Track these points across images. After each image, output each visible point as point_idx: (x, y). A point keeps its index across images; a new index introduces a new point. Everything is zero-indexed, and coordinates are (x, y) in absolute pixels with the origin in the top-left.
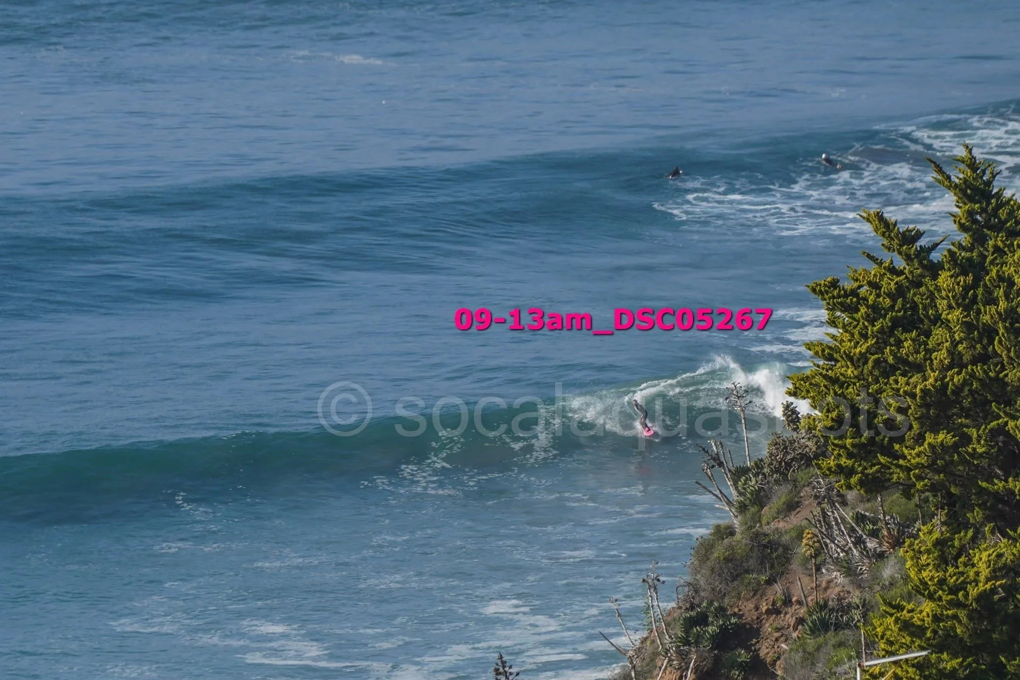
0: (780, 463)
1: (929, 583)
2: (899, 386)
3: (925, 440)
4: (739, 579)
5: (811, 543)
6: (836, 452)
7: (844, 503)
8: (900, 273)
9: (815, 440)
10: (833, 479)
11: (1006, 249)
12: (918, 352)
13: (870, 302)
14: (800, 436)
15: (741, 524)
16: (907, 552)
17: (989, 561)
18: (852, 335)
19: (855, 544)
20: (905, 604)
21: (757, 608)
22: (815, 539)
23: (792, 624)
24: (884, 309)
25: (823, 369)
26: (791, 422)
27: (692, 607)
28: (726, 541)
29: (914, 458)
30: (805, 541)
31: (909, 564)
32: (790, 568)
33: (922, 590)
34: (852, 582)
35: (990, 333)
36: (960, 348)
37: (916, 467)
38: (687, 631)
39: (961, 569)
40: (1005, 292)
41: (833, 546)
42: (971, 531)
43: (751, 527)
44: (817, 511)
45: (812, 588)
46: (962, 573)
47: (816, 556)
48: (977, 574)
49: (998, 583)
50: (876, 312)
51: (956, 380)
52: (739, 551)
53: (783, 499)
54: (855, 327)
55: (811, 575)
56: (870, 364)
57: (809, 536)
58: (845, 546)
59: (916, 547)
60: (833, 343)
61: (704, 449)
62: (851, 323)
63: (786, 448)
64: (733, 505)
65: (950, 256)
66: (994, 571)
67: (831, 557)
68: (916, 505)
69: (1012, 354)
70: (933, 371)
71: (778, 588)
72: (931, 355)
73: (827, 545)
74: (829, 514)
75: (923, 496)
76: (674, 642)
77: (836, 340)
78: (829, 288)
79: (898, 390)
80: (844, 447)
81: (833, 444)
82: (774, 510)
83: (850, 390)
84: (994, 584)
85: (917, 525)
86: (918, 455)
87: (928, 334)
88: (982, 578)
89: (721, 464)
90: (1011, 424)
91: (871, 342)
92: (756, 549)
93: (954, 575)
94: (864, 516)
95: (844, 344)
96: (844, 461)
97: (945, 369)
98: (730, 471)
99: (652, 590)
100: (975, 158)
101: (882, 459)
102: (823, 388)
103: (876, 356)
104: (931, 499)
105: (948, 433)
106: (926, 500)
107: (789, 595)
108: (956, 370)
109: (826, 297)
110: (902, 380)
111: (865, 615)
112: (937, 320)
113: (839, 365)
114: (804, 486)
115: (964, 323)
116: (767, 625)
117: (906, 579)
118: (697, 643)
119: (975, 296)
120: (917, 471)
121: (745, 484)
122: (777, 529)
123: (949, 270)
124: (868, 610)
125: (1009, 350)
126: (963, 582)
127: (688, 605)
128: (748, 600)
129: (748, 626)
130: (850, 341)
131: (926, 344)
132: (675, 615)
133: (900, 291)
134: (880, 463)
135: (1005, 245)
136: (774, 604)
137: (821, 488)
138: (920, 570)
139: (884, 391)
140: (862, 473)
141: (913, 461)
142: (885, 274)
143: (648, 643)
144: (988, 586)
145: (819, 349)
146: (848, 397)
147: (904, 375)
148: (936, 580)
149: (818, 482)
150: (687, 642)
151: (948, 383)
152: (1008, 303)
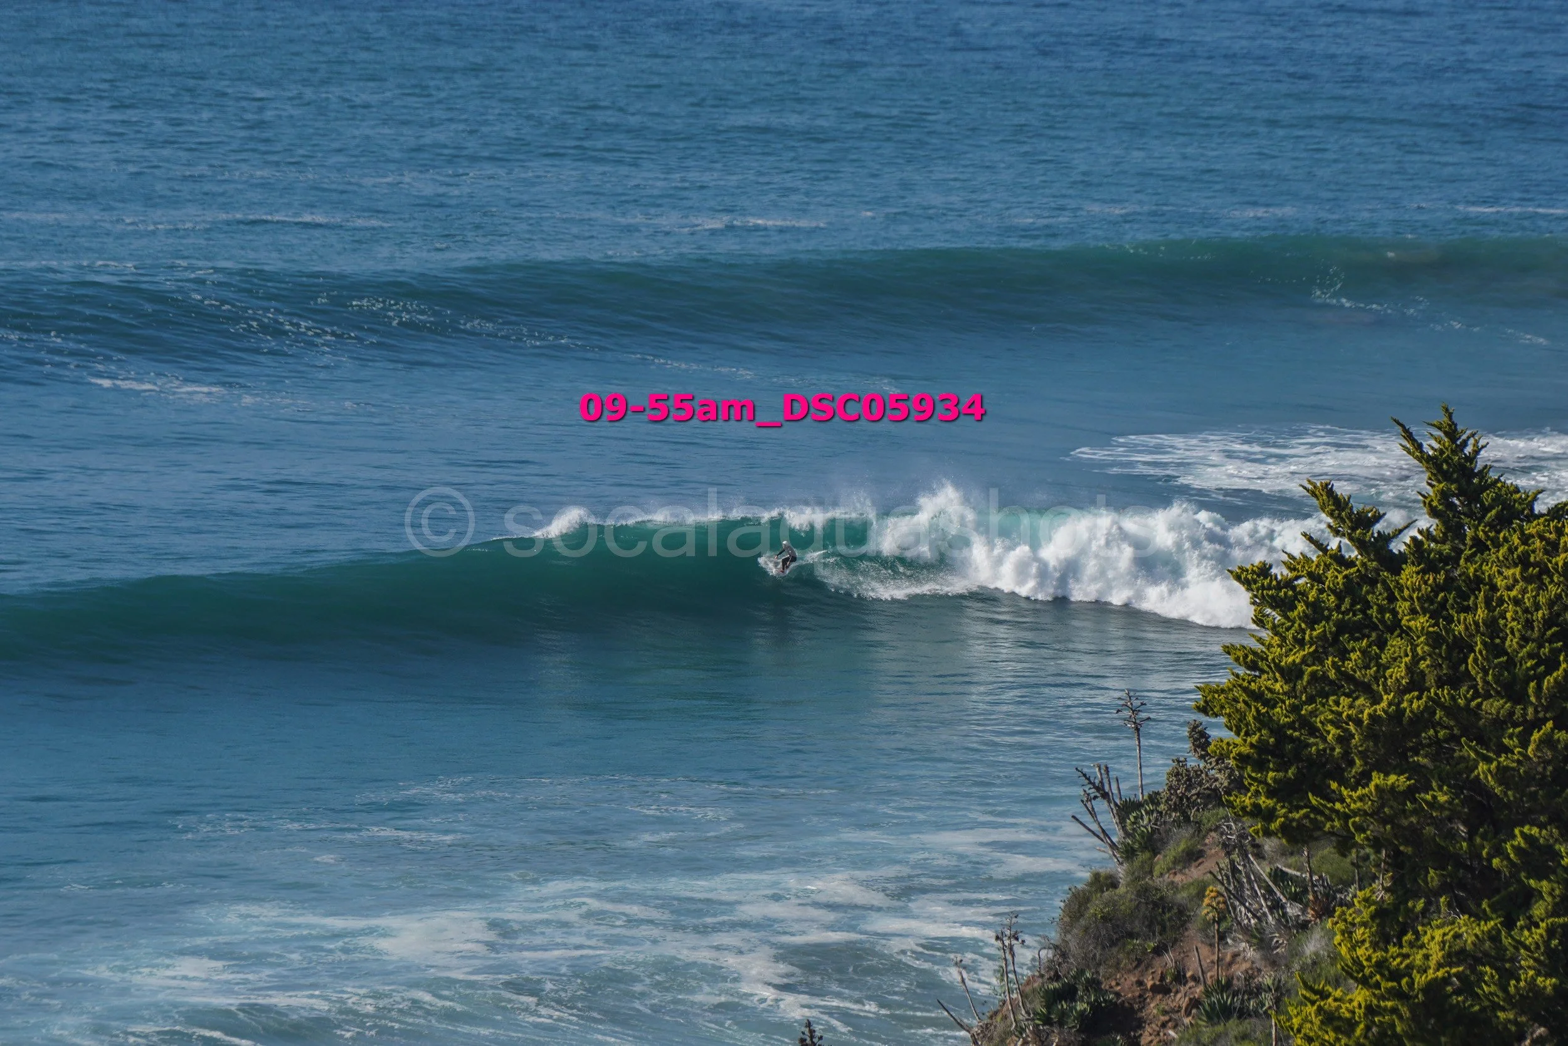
0: (1181, 799)
1: (1365, 963)
2: (1340, 709)
3: (1370, 779)
4: (1120, 944)
5: (1214, 904)
6: (1253, 788)
7: (1260, 856)
8: (1350, 564)
9: (1228, 771)
10: (1247, 821)
11: (1489, 543)
12: (1367, 667)
13: (1311, 599)
14: (1208, 766)
15: (1128, 873)
16: (1337, 923)
17: (1444, 942)
18: (1284, 639)
19: (1271, 909)
20: (1331, 990)
21: (1140, 983)
22: (1221, 899)
23: (1184, 1006)
24: (1328, 609)
25: (1244, 680)
26: (1198, 746)
27: (1057, 977)
28: (1106, 894)
29: (1355, 802)
30: (1206, 901)
31: (1338, 938)
32: (1186, 934)
33: (1355, 973)
34: (1265, 958)
35: (1462, 647)
36: (1423, 665)
37: (1355, 813)
38: (1049, 1006)
39: (1405, 951)
40: (1486, 597)
41: (1243, 909)
42: (1422, 901)
43: (1138, 879)
44: (1224, 863)
45: (1213, 962)
46: (1406, 956)
47: (1221, 919)
48: (1427, 957)
49: (1454, 970)
50: (1316, 613)
51: (1415, 706)
52: (1123, 907)
53: (1182, 846)
54: (1288, 629)
55: (1211, 945)
56: (1306, 678)
57: (1213, 894)
58: (1258, 911)
59: (1350, 919)
60: (1259, 647)
61: (1085, 775)
62: (1283, 624)
63: (1189, 779)
64: (1118, 849)
65: (1415, 546)
66: (1449, 955)
67: (1239, 923)
68: (1353, 864)
69: (1490, 678)
70: (1387, 693)
71: (1169, 959)
72: (1384, 672)
73: (1234, 908)
74: (1240, 868)
75: (1362, 852)
76: (1033, 1020)
77: (1263, 644)
78: (1258, 576)
79: (1340, 714)
80: (1265, 783)
81: (1250, 776)
82: (1170, 858)
83: (1278, 710)
84: (1448, 972)
85: (1352, 890)
86: (1361, 798)
87: (1382, 644)
88: (1432, 963)
89: (1105, 796)
90: (1482, 767)
91: (1308, 650)
92: (1143, 908)
93: (1398, 956)
94: (1284, 874)
95: (1272, 649)
96: (1264, 801)
97: (1402, 691)
98: (1116, 805)
99: (1008, 951)
100: (1456, 425)
101: (1314, 800)
102: (1241, 705)
103: (1315, 668)
104: (1372, 857)
105: (1402, 774)
106: (1366, 858)
107: (1184, 969)
108: (1416, 693)
109: (1254, 587)
110: (1345, 701)
111: (1278, 1001)
112: (1395, 626)
113: (1265, 676)
114: (1211, 830)
115: (1428, 633)
116: (1152, 1005)
117: (1335, 957)
118: (1061, 1024)
119: (1445, 600)
120: (1357, 819)
121: (1134, 823)
122: (1173, 882)
123: (1413, 563)
124: (1282, 994)
125: (1486, 673)
126: (1407, 966)
127: (1052, 973)
128: (1129, 971)
129: (1127, 1005)
130: (1279, 646)
131: (1379, 657)
132: (1036, 985)
133: (1350, 589)
134: (1308, 805)
135: (1488, 536)
136: (1162, 978)
137: (1231, 834)
138: (1353, 948)
139: (1322, 713)
140: (1285, 816)
141: (1353, 806)
142: (1330, 564)
143: (999, 1018)
144: (1440, 974)
145: (1240, 654)
146: (1275, 718)
147: (1348, 695)
148: (1374, 960)
149: (1229, 827)
150: (1047, 1021)
151: (1405, 709)
152: (1489, 611)
